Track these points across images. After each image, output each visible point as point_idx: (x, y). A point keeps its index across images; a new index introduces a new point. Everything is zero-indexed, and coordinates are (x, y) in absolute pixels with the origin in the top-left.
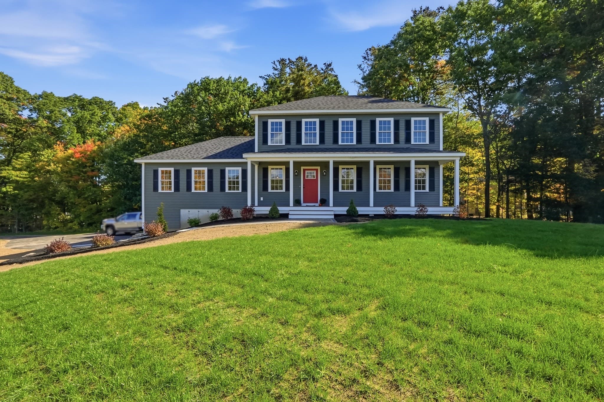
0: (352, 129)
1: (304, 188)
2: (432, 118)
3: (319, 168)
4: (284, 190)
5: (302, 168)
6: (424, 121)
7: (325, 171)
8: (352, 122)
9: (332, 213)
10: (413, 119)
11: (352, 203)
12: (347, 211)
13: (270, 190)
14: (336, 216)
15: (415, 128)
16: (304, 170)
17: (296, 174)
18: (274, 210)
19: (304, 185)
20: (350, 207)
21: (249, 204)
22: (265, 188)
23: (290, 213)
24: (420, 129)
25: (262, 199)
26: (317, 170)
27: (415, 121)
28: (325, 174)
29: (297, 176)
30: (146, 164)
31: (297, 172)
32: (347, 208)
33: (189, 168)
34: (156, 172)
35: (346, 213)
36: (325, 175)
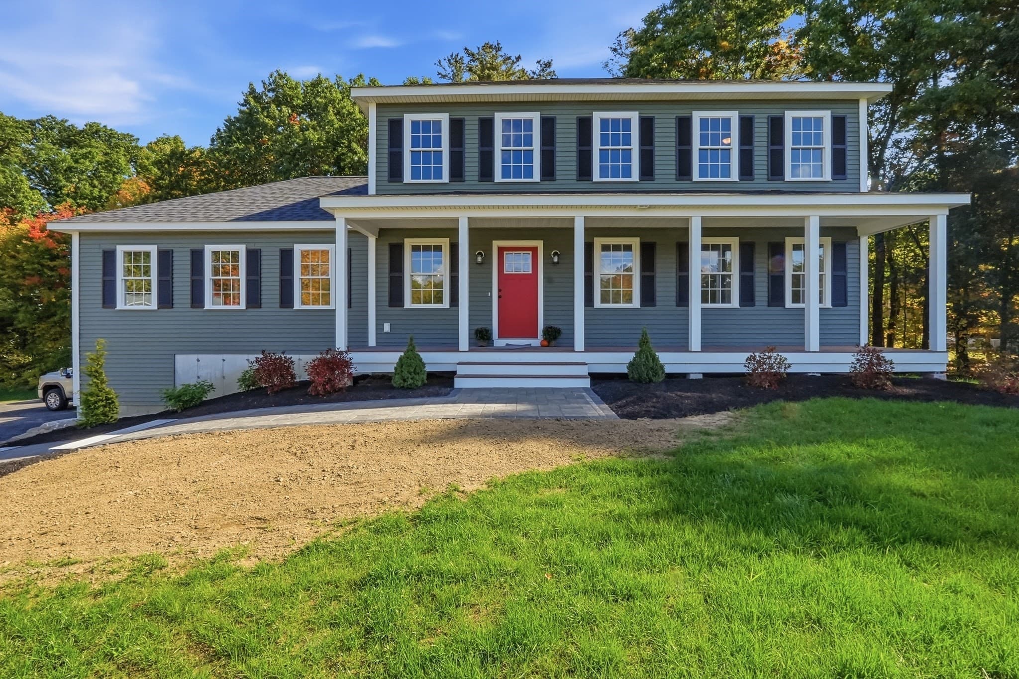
0: (627, 140)
1: (499, 297)
2: (840, 112)
3: (539, 244)
4: (446, 304)
5: (496, 244)
6: (819, 121)
7: (555, 254)
8: (627, 123)
9: (584, 371)
10: (789, 116)
11: (644, 342)
12: (631, 365)
13: (408, 304)
14: (596, 378)
15: (796, 139)
16: (501, 250)
17: (479, 259)
18: (410, 363)
19: (500, 290)
20: (638, 354)
21: (341, 342)
22: (396, 298)
23: (461, 370)
24: (808, 141)
25: (387, 327)
26: (534, 250)
27: (796, 121)
28: (556, 259)
29: (480, 267)
30: (82, 234)
31: (480, 254)
32: (630, 356)
33: (196, 247)
34: (109, 258)
35: (625, 370)
36: (558, 263)
